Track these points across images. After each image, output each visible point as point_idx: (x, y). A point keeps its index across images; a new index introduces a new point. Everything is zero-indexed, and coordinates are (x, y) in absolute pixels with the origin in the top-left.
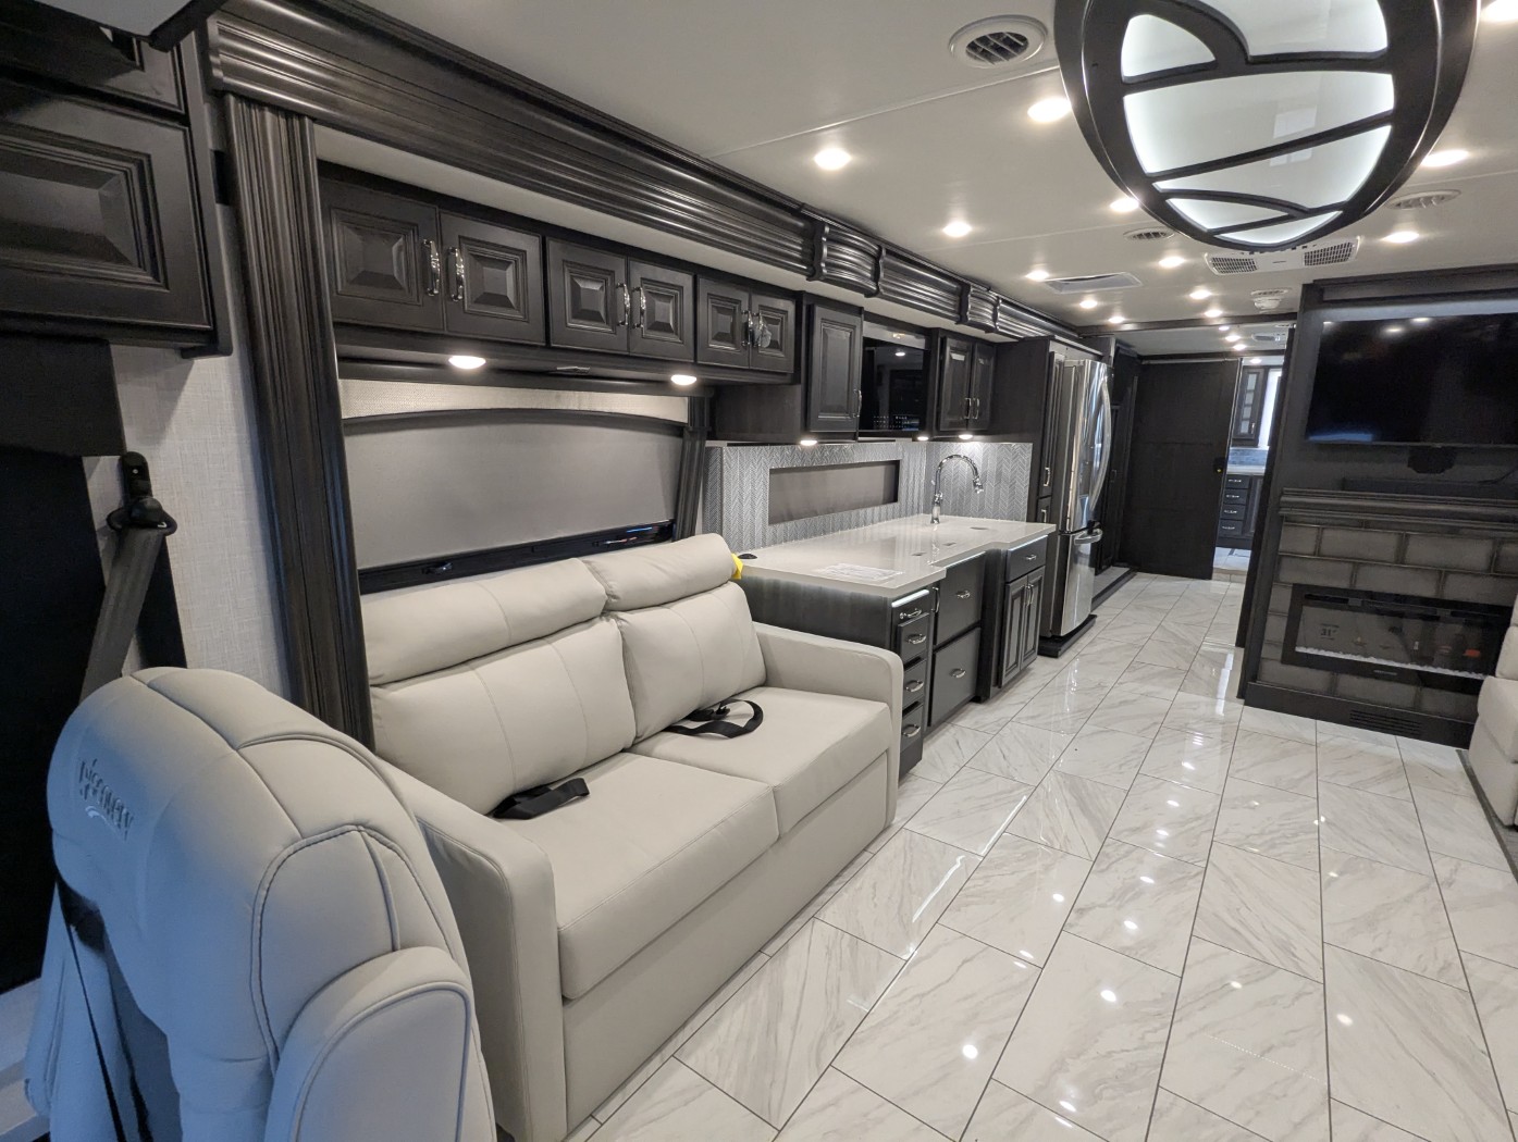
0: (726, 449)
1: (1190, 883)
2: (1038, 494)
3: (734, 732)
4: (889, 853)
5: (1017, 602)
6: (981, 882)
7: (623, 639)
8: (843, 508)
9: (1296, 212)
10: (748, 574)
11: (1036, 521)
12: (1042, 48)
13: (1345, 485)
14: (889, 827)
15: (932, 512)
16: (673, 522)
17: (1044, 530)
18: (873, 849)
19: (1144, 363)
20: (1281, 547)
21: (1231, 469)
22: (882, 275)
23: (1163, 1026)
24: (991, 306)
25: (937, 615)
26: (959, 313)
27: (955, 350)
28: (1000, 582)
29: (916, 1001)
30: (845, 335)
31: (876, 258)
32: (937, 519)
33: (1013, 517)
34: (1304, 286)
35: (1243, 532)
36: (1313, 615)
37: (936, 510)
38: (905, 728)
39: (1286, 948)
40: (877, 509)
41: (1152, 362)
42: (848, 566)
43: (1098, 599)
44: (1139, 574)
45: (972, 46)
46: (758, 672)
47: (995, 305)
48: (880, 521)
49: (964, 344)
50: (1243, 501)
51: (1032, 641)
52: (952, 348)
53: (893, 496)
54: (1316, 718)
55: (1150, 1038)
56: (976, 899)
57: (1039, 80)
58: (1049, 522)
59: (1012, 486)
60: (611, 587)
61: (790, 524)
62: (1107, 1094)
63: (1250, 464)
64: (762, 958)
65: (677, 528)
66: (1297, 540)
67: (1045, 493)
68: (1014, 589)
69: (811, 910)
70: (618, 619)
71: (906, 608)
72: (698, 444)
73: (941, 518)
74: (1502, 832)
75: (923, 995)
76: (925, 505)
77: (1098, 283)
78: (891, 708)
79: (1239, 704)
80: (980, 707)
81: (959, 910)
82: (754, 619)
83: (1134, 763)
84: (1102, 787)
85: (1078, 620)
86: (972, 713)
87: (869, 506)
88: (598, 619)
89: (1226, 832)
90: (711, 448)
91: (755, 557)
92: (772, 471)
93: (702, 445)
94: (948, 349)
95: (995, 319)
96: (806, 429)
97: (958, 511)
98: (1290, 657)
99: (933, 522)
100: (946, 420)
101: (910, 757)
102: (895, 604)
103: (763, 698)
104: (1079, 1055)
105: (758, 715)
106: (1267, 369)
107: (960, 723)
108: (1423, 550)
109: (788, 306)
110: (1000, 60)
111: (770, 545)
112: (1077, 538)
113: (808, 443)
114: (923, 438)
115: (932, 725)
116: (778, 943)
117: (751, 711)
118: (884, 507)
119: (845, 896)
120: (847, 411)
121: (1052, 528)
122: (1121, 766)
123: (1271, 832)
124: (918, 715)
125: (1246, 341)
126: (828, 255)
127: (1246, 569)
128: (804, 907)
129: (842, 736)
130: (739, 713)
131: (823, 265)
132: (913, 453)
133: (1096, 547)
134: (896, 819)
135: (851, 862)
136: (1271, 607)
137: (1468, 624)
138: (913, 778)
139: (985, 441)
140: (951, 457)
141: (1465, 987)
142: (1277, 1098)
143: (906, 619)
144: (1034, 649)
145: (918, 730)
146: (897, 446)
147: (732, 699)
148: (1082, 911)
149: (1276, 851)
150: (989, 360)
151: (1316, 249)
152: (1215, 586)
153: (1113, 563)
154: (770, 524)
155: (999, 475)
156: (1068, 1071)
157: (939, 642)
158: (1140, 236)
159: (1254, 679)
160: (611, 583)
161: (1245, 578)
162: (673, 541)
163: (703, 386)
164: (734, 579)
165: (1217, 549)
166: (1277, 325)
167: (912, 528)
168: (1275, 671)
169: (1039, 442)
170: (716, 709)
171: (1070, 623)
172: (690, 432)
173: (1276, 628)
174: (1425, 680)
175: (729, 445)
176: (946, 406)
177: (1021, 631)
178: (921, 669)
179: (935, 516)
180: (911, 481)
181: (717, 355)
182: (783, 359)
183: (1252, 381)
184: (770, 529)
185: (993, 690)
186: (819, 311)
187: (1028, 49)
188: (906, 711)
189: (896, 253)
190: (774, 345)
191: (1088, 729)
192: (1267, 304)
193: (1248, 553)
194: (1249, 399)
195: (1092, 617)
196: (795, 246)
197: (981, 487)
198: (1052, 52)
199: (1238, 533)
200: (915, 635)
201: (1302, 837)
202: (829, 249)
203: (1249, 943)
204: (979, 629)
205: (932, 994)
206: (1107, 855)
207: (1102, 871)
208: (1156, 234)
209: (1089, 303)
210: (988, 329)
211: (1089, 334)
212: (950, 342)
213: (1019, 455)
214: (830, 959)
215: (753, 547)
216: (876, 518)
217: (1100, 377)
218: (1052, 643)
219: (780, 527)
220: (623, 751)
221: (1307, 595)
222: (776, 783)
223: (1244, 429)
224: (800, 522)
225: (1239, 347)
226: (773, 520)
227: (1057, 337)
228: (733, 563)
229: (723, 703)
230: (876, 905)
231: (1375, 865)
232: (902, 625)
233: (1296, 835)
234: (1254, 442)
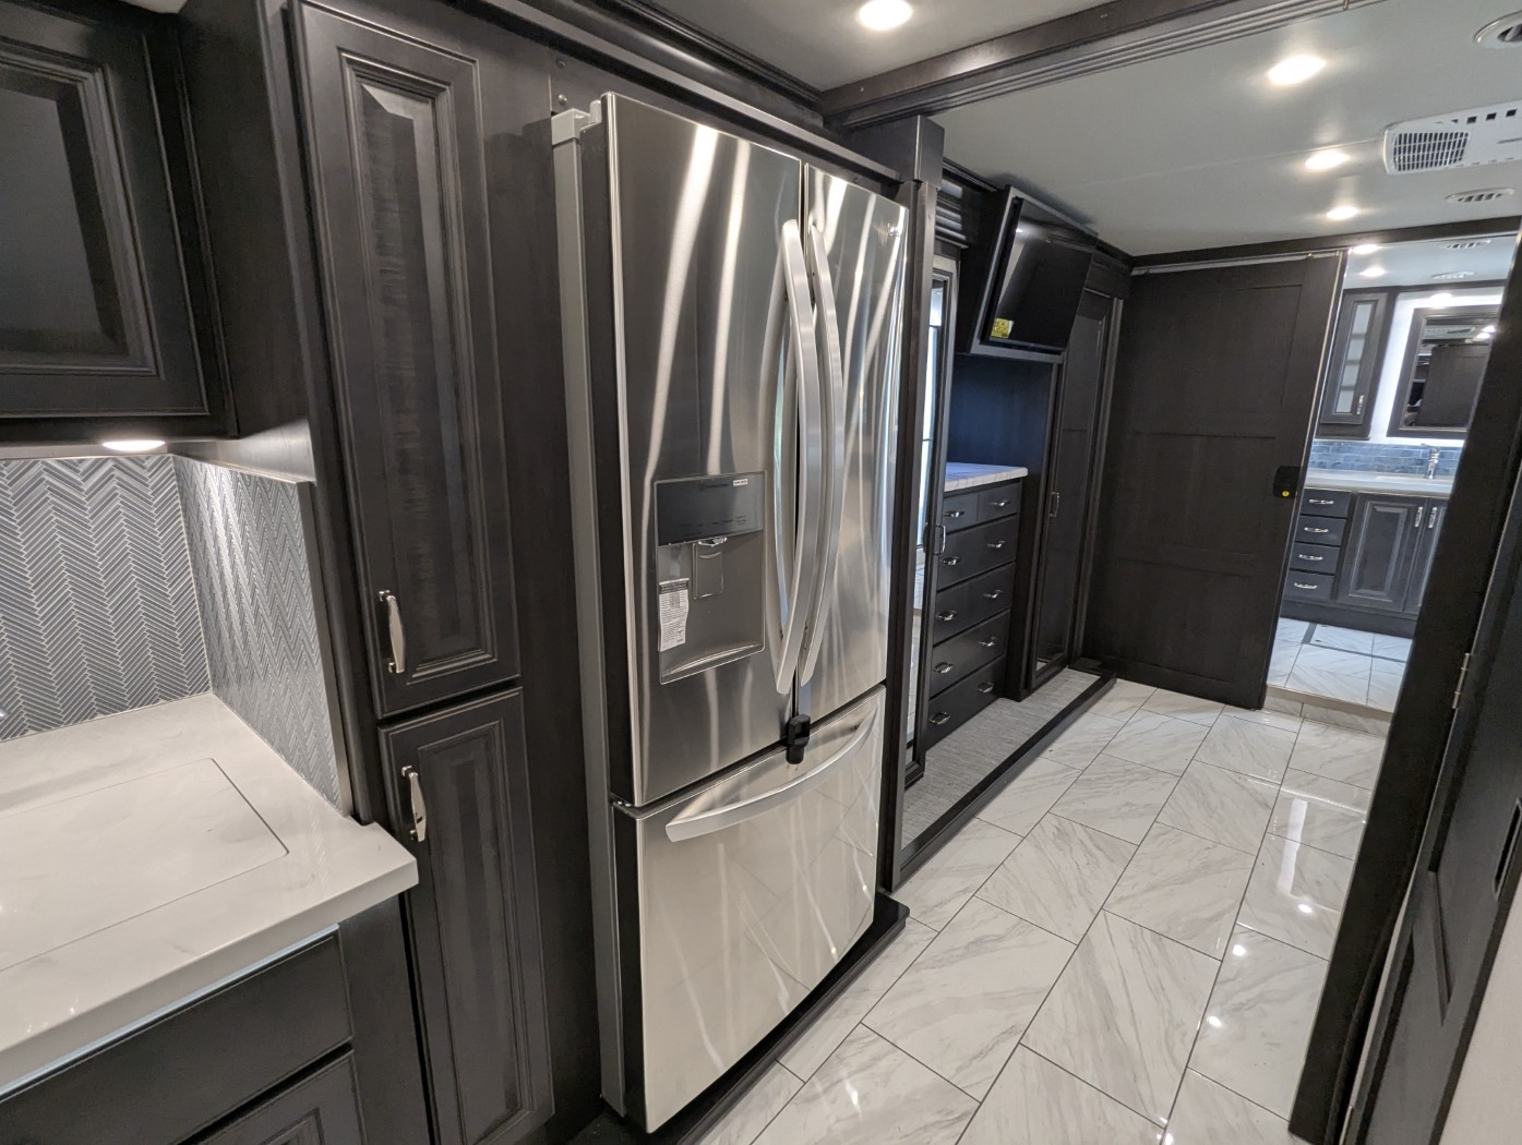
19: (1135, 272)
41: (1154, 270)
44: (1120, 687)
50: (1336, 538)
152: (1268, 724)
183: (1362, 317)
199: (1325, 596)
234: (1357, 427)
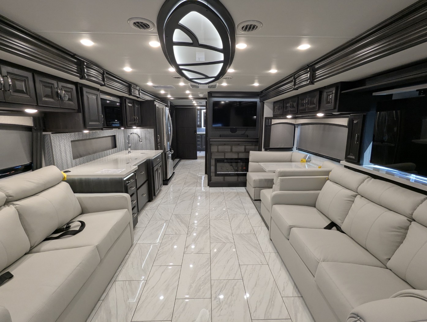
0: (52, 135)
1: (207, 231)
2: (157, 143)
3: (75, 233)
4: (134, 252)
5: (156, 172)
6: (162, 250)
7: (18, 212)
8: (99, 152)
9: (207, 77)
10: (69, 178)
11: (157, 150)
12: (153, 29)
13: (220, 136)
14: (133, 245)
15: (128, 150)
16: (31, 163)
17: (160, 152)
18: (129, 253)
19: (176, 107)
20: (211, 151)
21: (198, 133)
22: (105, 80)
23: (209, 266)
24: (138, 91)
25: (136, 180)
26: (129, 93)
27: (129, 103)
28: (151, 167)
29: (152, 290)
30: (94, 97)
31: (103, 74)
32: (130, 152)
33: (151, 149)
34: (208, 92)
35: (202, 147)
36: (219, 165)
37: (129, 149)
38: (133, 214)
39: (227, 238)
40: (110, 150)
41: (178, 107)
42: (106, 170)
43: (174, 167)
44: (182, 160)
45: (135, 23)
46: (79, 210)
47: (139, 91)
48: (112, 154)
49: (131, 101)
50: (201, 140)
51: (161, 182)
52: (128, 102)
53: (115, 146)
54: (222, 187)
55: (207, 270)
56: (161, 255)
57: (152, 36)
58: (161, 150)
59: (150, 140)
60: (8, 193)
61: (81, 159)
62: (202, 287)
63: (200, 132)
64: (100, 302)
65: (34, 165)
66: (214, 149)
67: (159, 142)
68: (155, 169)
69: (114, 279)
70: (14, 204)
71: (128, 180)
72: (39, 133)
73: (131, 151)
74: (253, 201)
75: (153, 287)
76: (125, 148)
77: (165, 88)
78: (129, 210)
79: (208, 187)
80: (151, 203)
81: (158, 260)
82: (75, 192)
83: (191, 207)
84: (185, 215)
85: (171, 174)
86: (149, 205)
87: (107, 150)
88: (3, 207)
89: (212, 217)
90: (45, 135)
91: (70, 171)
92: (72, 141)
93: (41, 134)
94: (127, 102)
95: (139, 95)
96: (85, 128)
97: (136, 148)
98: (217, 175)
99: (129, 153)
100: (129, 123)
101: (135, 222)
102: (125, 179)
103: (83, 218)
104: (194, 282)
105: (83, 225)
106: (201, 109)
107: (146, 209)
108: (235, 149)
109: (73, 87)
110: (142, 29)
111: (74, 166)
112: (168, 153)
113: (86, 132)
114: (122, 128)
115: (139, 211)
116: (105, 294)
117: (80, 224)
118: (113, 150)
119: (124, 271)
120: (99, 121)
121: (162, 151)
122: (188, 209)
123: (220, 214)
124: (136, 209)
125: (197, 103)
126: (87, 72)
127: (205, 156)
128: (111, 279)
129: (116, 222)
130: (75, 226)
131: (86, 75)
132: (120, 133)
133: (172, 155)
134: (134, 242)
135: (123, 260)
136: (211, 164)
137: (243, 162)
138: (136, 228)
139: (140, 129)
140: (131, 134)
141: (254, 233)
142: (232, 270)
143: (128, 183)
144: (162, 184)
145: (136, 214)
146: (114, 130)
147: (71, 222)
148: (187, 247)
149: (221, 218)
150: (139, 106)
151: (210, 85)
152: (198, 160)
153: (176, 158)
154: (74, 159)
155: (146, 138)
156: (192, 287)
157: (138, 187)
158: (175, 77)
159: (210, 181)
160: (8, 191)
161: (205, 158)
162: (33, 170)
163: (40, 113)
164: (64, 180)
165: (197, 152)
166: (203, 100)
167: (122, 155)
168: (214, 179)
169: (155, 128)
170: (65, 227)
171: (169, 175)
172: (35, 130)
173: (213, 168)
174: (238, 175)
175: (52, 133)
176: (129, 119)
177: (158, 180)
178: (135, 196)
179: (129, 151)
180: (120, 141)
181: (46, 102)
182: (74, 104)
183: (199, 112)
184: (74, 161)
185: (154, 197)
186: (85, 90)
187: (149, 29)
188: (133, 209)
189: (109, 73)
190: (69, 100)
191: (179, 201)
192: (201, 96)
193: (205, 152)
194: (199, 116)
195: (174, 173)
196: (74, 68)
197: (141, 141)
198: (156, 30)
199: (201, 148)
200: (131, 187)
201: (225, 213)
202: (87, 70)
203: (221, 240)
204: (147, 181)
205: (156, 285)
206: (190, 231)
207: (189, 236)
208: (179, 78)
209: (162, 92)
210: (138, 97)
211: (163, 100)
212: (127, 101)
213: (150, 132)
214: (123, 291)
215: (68, 168)
216: (111, 153)
217: (167, 110)
218: (166, 181)
219: (78, 160)
220: (26, 254)
221: (218, 161)
222: (97, 244)
223: (199, 124)
224: (85, 157)
225: (196, 104)
226: (74, 158)
227: (156, 100)
228: (63, 175)
229: (68, 224)
230: (134, 269)
231: (238, 215)
232: (128, 185)
233: (224, 213)
234: (201, 126)
